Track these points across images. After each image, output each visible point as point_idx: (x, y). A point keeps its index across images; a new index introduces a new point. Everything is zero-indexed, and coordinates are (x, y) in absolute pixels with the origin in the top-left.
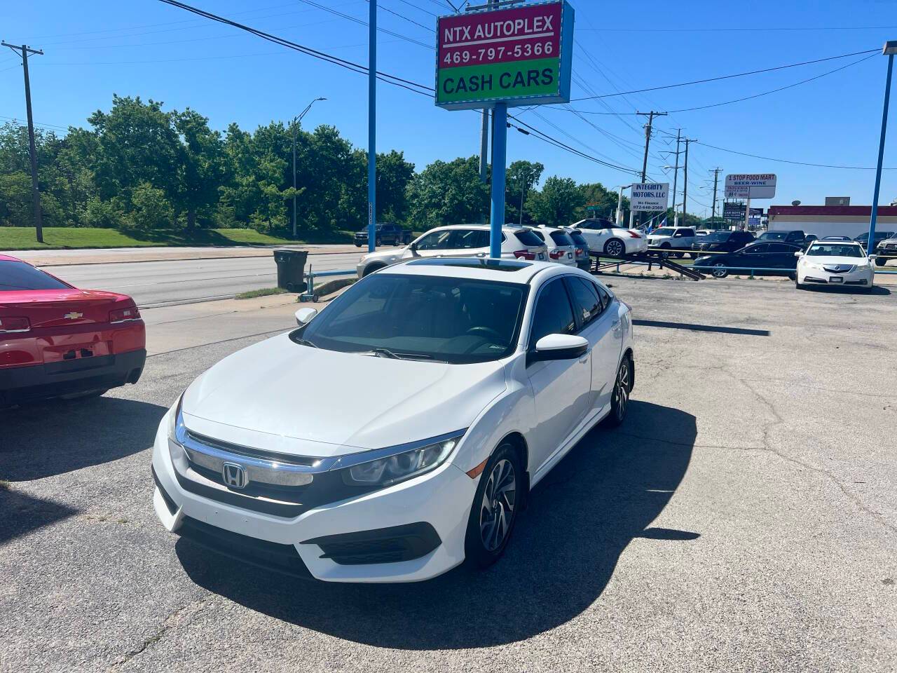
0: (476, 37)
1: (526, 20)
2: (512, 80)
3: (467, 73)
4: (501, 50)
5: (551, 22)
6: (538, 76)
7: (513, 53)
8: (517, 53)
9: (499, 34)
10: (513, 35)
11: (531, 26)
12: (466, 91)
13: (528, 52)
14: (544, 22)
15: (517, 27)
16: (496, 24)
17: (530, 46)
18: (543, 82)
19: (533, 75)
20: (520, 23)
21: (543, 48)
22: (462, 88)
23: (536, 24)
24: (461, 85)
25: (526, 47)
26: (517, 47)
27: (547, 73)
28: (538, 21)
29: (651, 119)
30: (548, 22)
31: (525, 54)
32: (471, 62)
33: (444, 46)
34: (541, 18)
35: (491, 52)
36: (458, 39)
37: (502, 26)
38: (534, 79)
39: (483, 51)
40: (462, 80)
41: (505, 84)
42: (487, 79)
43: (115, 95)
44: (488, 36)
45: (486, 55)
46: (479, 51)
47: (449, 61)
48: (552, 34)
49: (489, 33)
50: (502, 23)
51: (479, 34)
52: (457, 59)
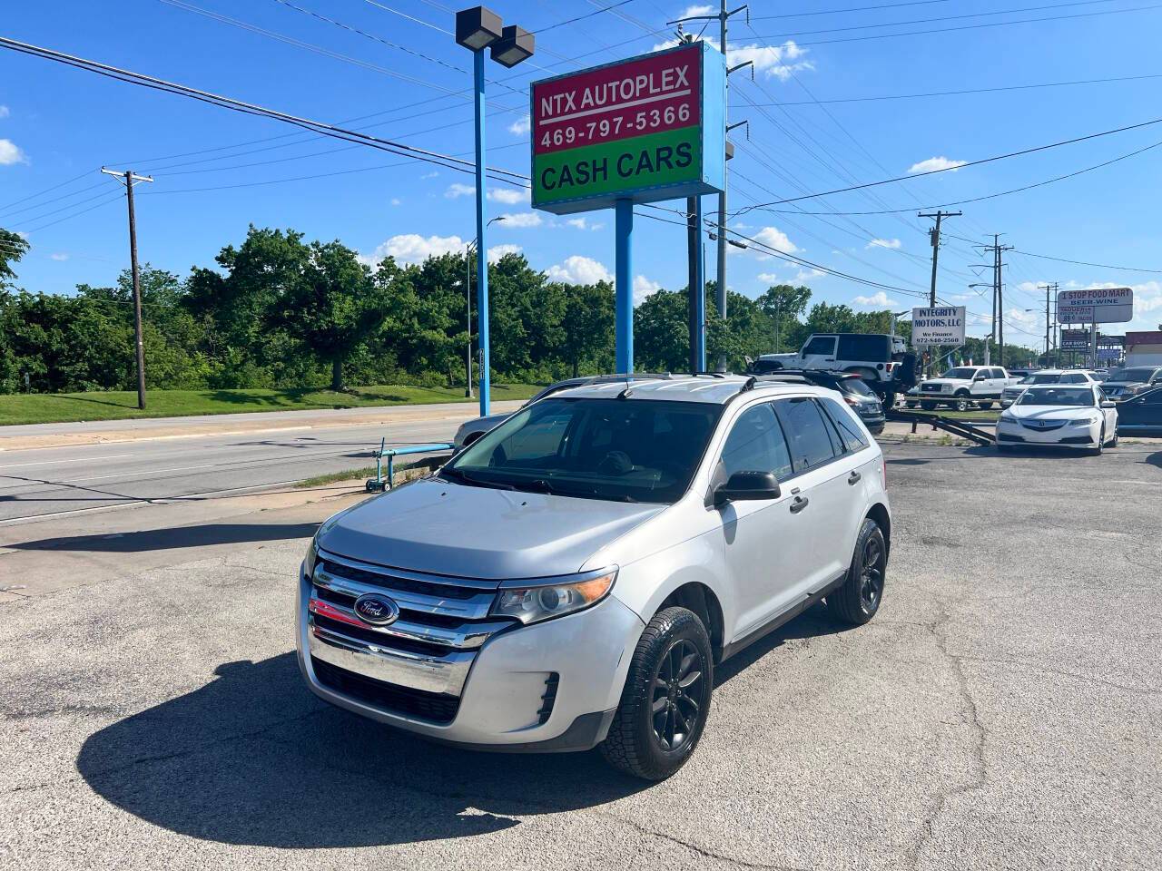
0: (582, 107)
1: (651, 75)
2: (634, 164)
3: (572, 158)
4: (618, 122)
5: (685, 76)
6: (670, 155)
7: (635, 124)
8: (641, 123)
9: (614, 100)
10: (634, 98)
11: (658, 83)
12: (572, 184)
13: (655, 121)
14: (676, 76)
15: (639, 87)
16: (610, 85)
17: (658, 112)
18: (678, 163)
19: (664, 154)
20: (643, 81)
21: (676, 112)
22: (566, 180)
23: (664, 80)
24: (566, 177)
25: (651, 114)
26: (639, 115)
27: (684, 149)
28: (667, 75)
29: (938, 222)
30: (682, 74)
31: (652, 124)
32: (579, 142)
33: (542, 123)
34: (672, 70)
35: (604, 126)
36: (559, 112)
37: (618, 87)
38: (666, 159)
39: (594, 125)
40: (566, 169)
41: (625, 171)
42: (600, 165)
43: (251, 226)
44: (599, 102)
45: (597, 130)
46: (588, 125)
47: (548, 143)
48: (688, 92)
49: (601, 98)
50: (618, 83)
51: (587, 101)
52: (558, 140)
